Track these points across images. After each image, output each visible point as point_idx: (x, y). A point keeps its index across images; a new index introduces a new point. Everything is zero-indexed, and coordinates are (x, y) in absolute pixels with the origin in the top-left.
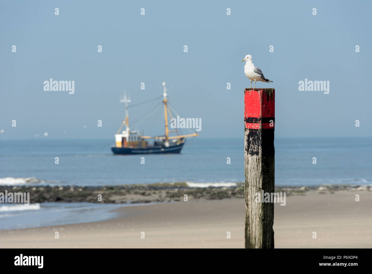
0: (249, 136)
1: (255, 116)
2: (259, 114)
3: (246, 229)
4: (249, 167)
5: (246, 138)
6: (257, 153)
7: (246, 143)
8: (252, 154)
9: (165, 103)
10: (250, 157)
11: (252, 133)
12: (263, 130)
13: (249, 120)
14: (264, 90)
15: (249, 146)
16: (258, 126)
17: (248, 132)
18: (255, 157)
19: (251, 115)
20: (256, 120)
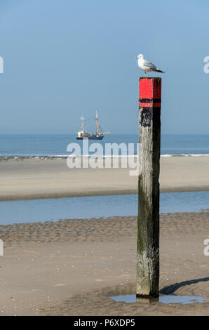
0: (142, 113)
1: (148, 97)
2: (151, 96)
3: (139, 182)
4: (143, 135)
5: (140, 114)
6: (149, 125)
7: (140, 118)
8: (145, 125)
9: (97, 119)
10: (143, 128)
11: (145, 110)
12: (154, 108)
13: (142, 101)
14: (155, 78)
15: (142, 120)
16: (150, 105)
17: (142, 110)
18: (147, 127)
19: (144, 97)
20: (149, 101)
